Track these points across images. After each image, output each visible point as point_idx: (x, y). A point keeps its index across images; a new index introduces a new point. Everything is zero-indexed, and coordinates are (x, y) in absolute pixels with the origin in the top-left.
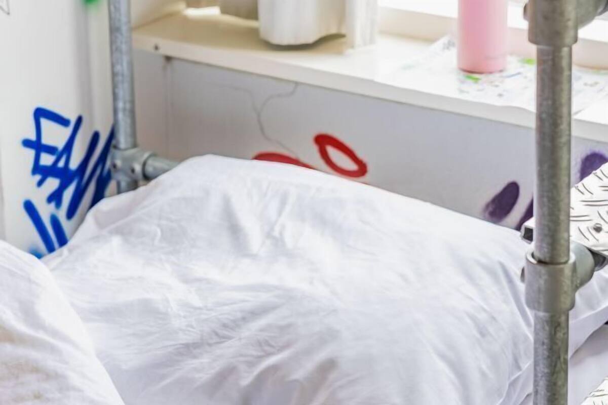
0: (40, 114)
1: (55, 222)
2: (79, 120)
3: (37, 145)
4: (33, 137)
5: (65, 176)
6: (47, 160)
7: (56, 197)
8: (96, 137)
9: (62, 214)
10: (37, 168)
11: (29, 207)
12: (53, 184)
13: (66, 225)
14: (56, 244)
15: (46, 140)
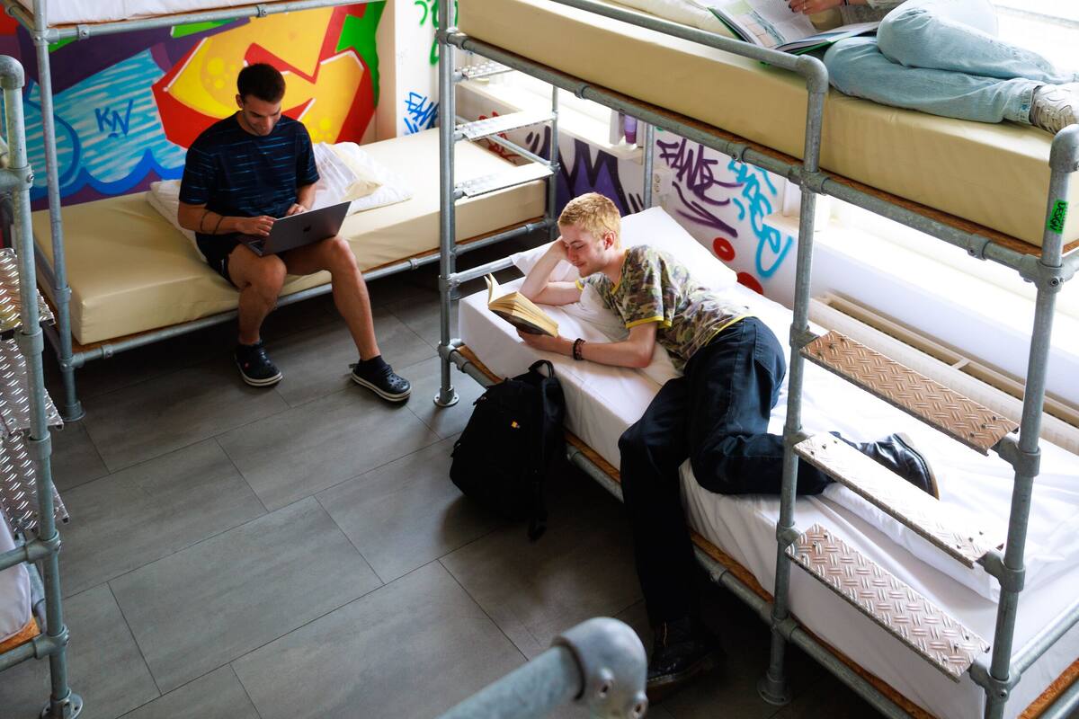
0: (411, 94)
1: (415, 126)
2: (426, 99)
3: (410, 103)
4: (409, 100)
5: (420, 113)
6: (413, 107)
7: (416, 119)
8: (432, 104)
9: (417, 124)
10: (409, 109)
11: (406, 120)
12: (415, 115)
13: (418, 127)
14: (414, 130)
15: (413, 101)
